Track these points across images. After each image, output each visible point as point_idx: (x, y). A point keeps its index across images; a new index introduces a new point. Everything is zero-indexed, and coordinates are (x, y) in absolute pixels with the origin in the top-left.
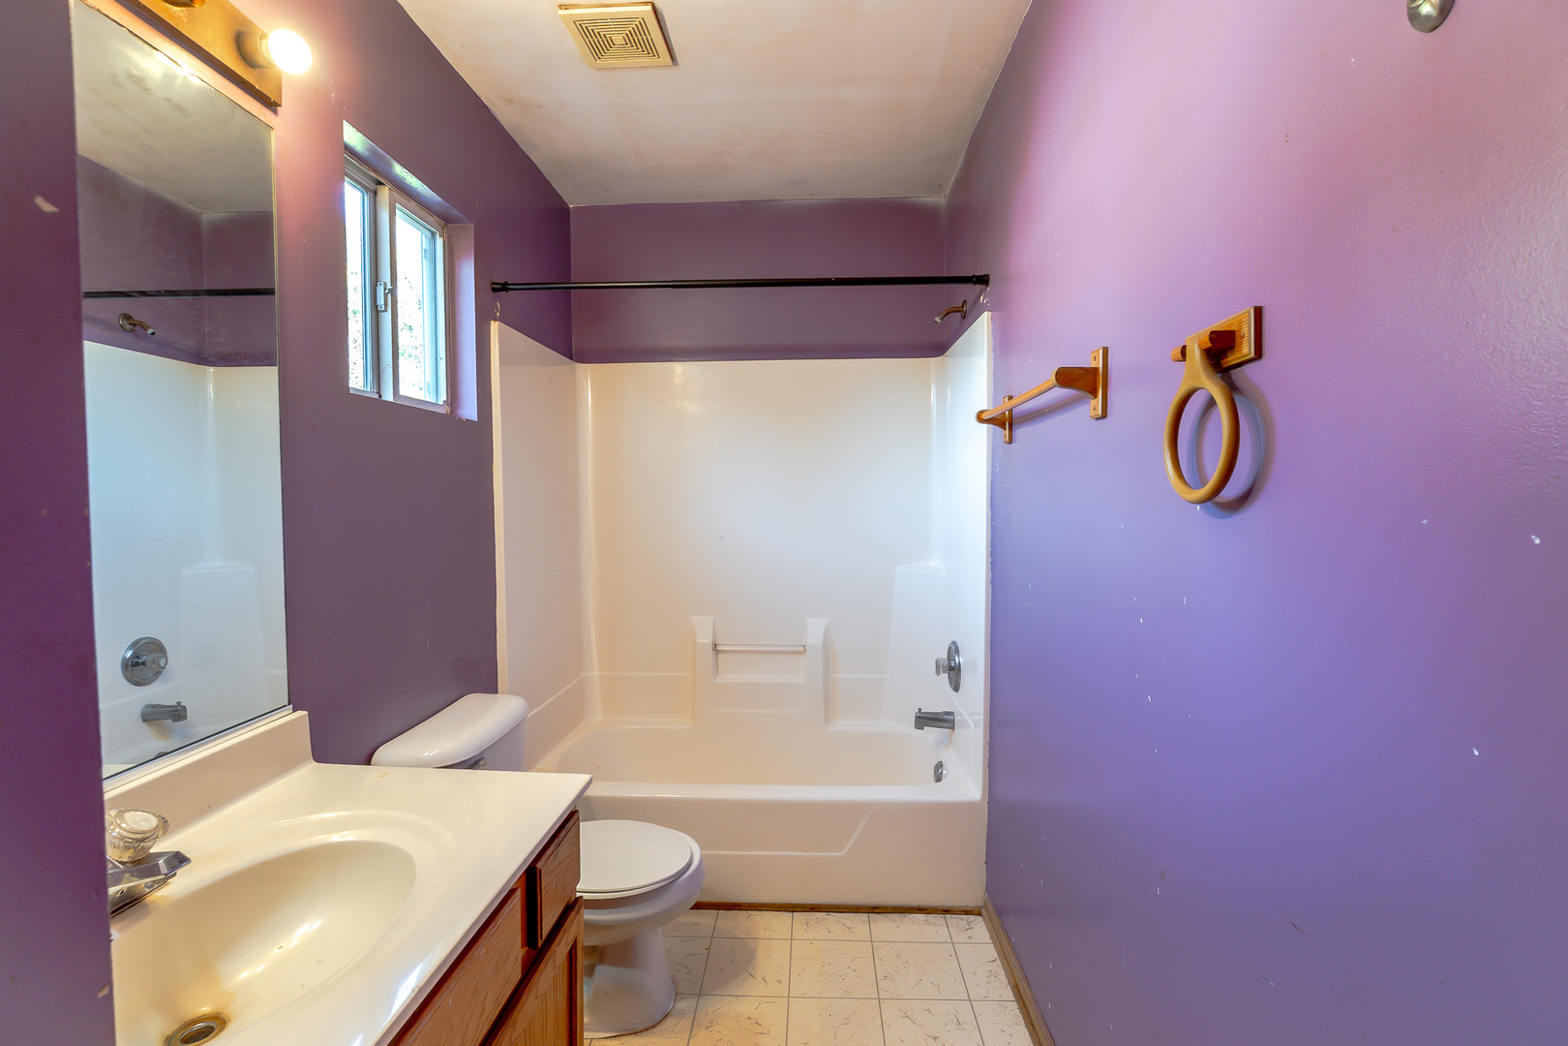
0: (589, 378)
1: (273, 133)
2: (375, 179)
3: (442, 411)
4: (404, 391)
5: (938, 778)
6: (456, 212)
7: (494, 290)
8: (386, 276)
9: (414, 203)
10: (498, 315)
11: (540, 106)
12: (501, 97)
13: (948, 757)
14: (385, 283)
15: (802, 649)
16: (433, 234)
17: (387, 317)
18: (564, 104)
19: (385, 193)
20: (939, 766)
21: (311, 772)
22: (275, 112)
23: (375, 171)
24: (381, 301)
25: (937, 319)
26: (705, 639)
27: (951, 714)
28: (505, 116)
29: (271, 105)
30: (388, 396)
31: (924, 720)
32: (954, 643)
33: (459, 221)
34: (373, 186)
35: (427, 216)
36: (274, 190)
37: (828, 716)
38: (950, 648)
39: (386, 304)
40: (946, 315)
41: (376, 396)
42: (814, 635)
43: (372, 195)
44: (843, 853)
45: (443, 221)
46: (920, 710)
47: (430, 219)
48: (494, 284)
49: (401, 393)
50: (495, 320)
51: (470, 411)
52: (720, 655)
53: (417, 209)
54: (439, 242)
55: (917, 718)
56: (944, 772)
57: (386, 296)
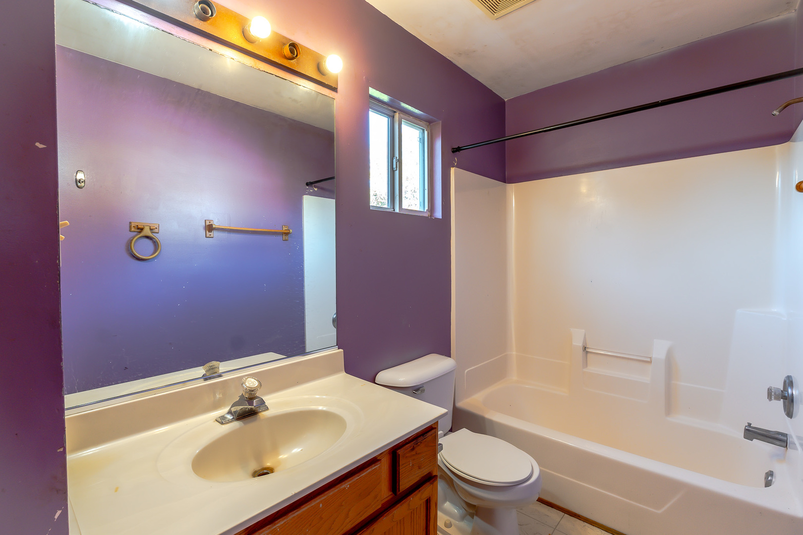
0: (514, 192)
1: (335, 101)
2: (390, 110)
3: (426, 215)
4: (404, 206)
5: (768, 484)
6: (431, 117)
7: (453, 152)
8: (397, 155)
9: (411, 117)
10: (456, 164)
11: (475, 51)
12: (455, 54)
13: (778, 469)
14: (396, 157)
15: (649, 360)
16: (423, 130)
17: (397, 173)
18: (486, 46)
19: (397, 116)
20: (770, 474)
21: (342, 377)
22: (337, 92)
23: (391, 107)
24: (395, 166)
25: (775, 112)
26: (578, 343)
27: (786, 435)
28: (460, 62)
29: (335, 89)
30: (397, 210)
31: (752, 433)
32: (789, 377)
33: (434, 121)
34: (392, 114)
35: (419, 122)
36: (335, 124)
37: (669, 408)
38: (785, 382)
39: (396, 167)
40: (785, 107)
41: (391, 210)
42: (659, 351)
43: (392, 118)
44: (660, 512)
45: (426, 123)
46: (749, 425)
47: (421, 123)
48: (453, 149)
49: (403, 207)
50: (453, 167)
51: (439, 214)
52: (589, 355)
53: (414, 120)
54: (426, 133)
55: (746, 430)
56: (773, 480)
57: (396, 163)
